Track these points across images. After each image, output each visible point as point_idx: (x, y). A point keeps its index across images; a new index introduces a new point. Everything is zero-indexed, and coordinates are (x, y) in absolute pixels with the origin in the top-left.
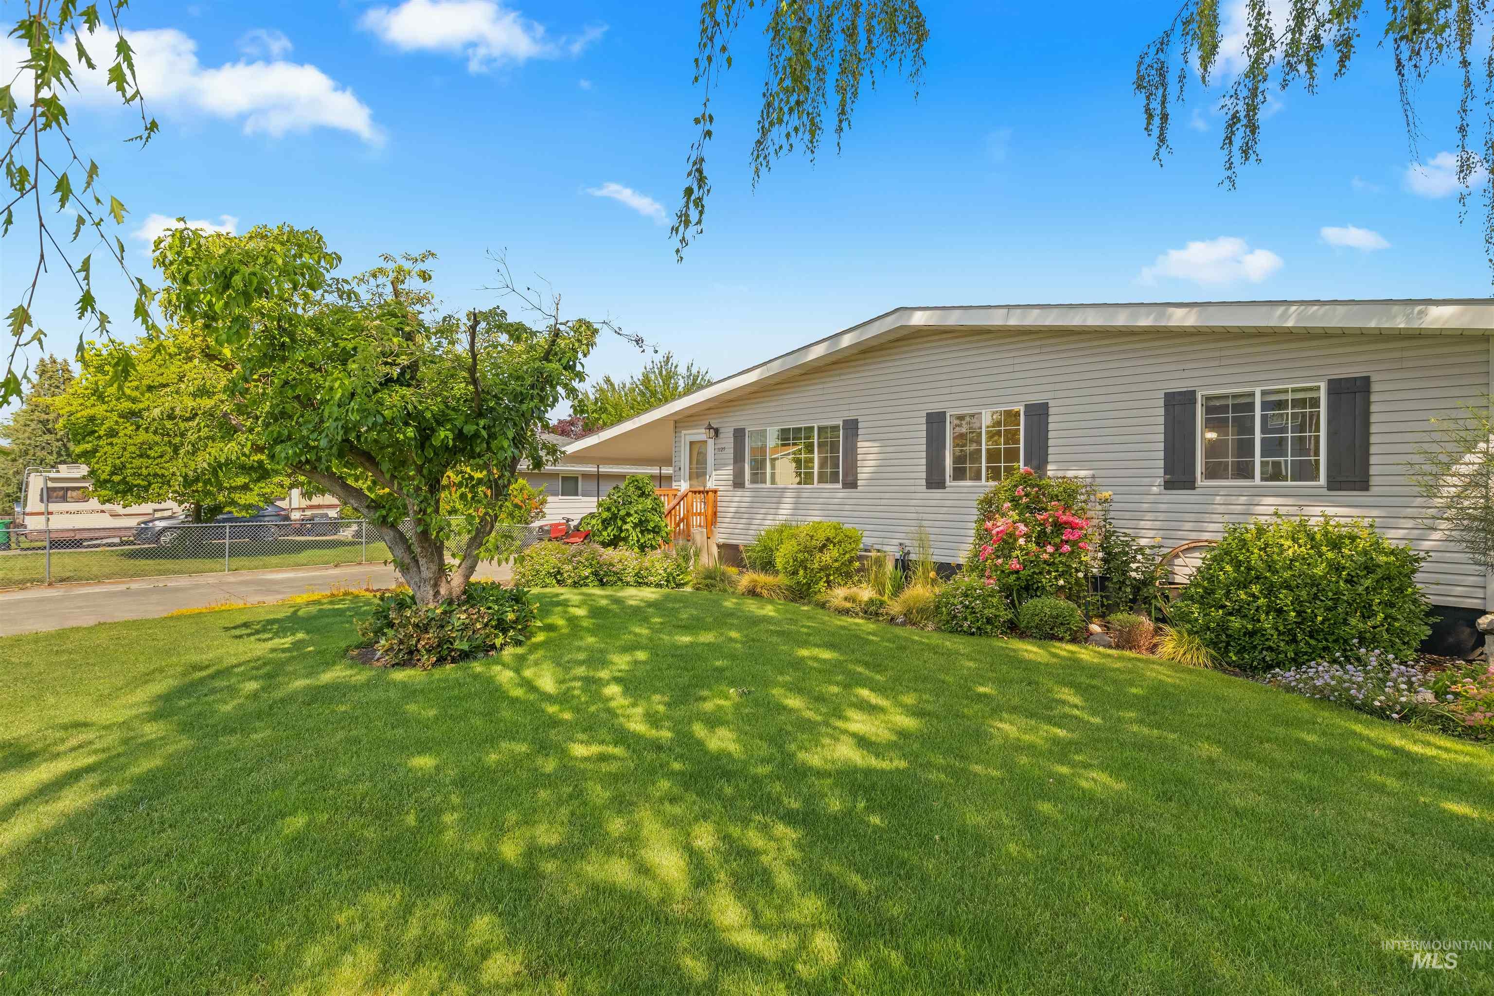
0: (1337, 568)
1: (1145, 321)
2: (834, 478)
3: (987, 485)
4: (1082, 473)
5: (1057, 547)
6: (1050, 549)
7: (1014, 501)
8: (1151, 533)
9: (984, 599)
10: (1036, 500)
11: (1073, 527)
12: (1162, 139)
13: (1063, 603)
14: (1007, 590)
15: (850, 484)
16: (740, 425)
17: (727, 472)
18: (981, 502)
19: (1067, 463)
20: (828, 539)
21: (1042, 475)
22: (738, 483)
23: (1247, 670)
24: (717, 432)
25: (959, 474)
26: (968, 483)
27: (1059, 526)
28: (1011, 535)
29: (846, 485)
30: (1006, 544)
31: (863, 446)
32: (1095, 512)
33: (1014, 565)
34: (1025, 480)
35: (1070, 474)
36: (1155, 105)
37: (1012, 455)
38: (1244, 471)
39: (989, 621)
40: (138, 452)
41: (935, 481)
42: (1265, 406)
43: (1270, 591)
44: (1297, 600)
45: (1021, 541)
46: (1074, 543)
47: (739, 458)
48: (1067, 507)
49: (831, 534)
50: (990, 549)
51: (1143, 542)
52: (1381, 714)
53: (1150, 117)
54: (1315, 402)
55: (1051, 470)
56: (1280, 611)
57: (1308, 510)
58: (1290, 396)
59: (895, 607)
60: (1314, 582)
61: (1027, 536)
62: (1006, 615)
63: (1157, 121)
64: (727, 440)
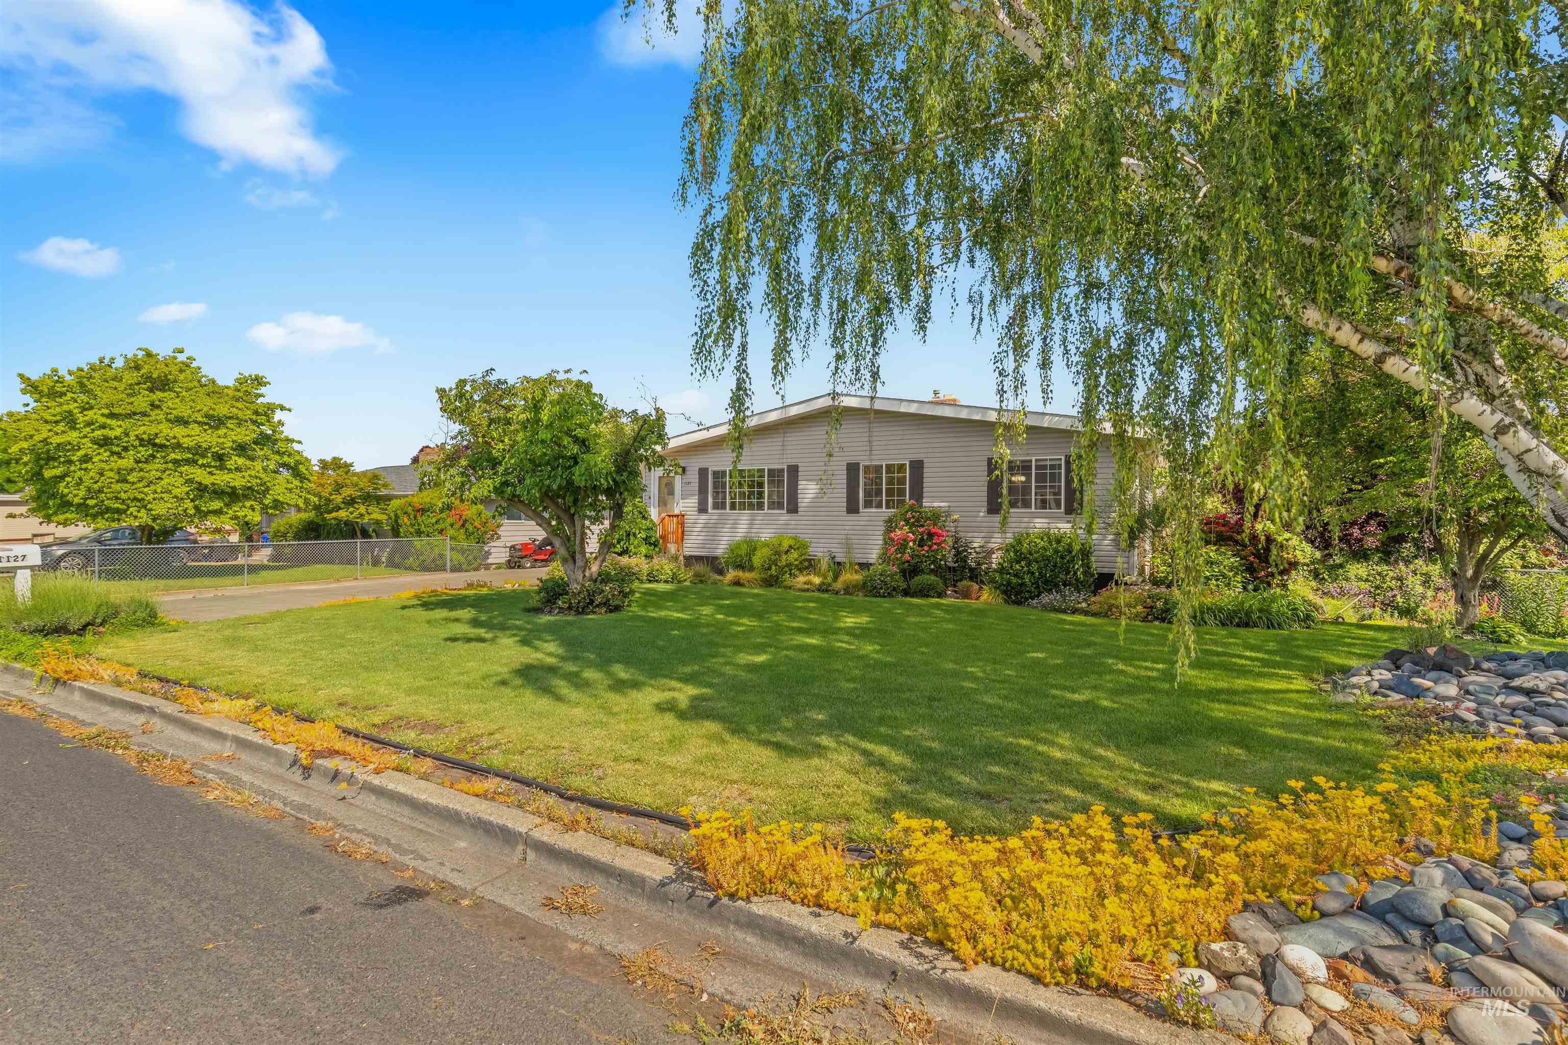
0: (1056, 551)
1: (977, 417)
2: (780, 506)
3: (886, 512)
4: (942, 504)
5: (930, 547)
6: (926, 548)
7: (907, 521)
8: (979, 540)
9: (892, 576)
10: (918, 520)
11: (939, 535)
12: (979, 331)
13: (933, 578)
14: (903, 572)
15: (793, 509)
16: (704, 465)
17: (693, 501)
18: (886, 522)
19: (934, 498)
20: (790, 547)
21: (921, 506)
22: (702, 509)
23: (1018, 603)
24: (684, 470)
25: (868, 504)
26: (874, 510)
27: (931, 535)
28: (905, 540)
29: (789, 511)
30: (902, 546)
31: (802, 484)
32: (951, 527)
33: (907, 557)
34: (912, 508)
35: (936, 504)
36: (977, 313)
37: (901, 492)
38: (1026, 504)
39: (894, 589)
40: (117, 477)
41: (852, 508)
42: (1037, 467)
43: (1029, 564)
44: (1039, 568)
45: (911, 544)
46: (938, 544)
47: (703, 490)
48: (935, 524)
49: (792, 542)
50: (893, 549)
51: (975, 545)
52: (1064, 612)
53: (974, 319)
54: (1060, 468)
55: (926, 503)
56: (1033, 573)
57: (1053, 525)
58: (1048, 463)
59: (838, 585)
60: (1048, 559)
61: (914, 541)
62: (903, 585)
63: (977, 321)
64: (693, 476)
